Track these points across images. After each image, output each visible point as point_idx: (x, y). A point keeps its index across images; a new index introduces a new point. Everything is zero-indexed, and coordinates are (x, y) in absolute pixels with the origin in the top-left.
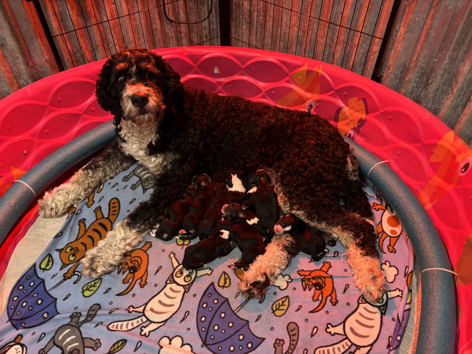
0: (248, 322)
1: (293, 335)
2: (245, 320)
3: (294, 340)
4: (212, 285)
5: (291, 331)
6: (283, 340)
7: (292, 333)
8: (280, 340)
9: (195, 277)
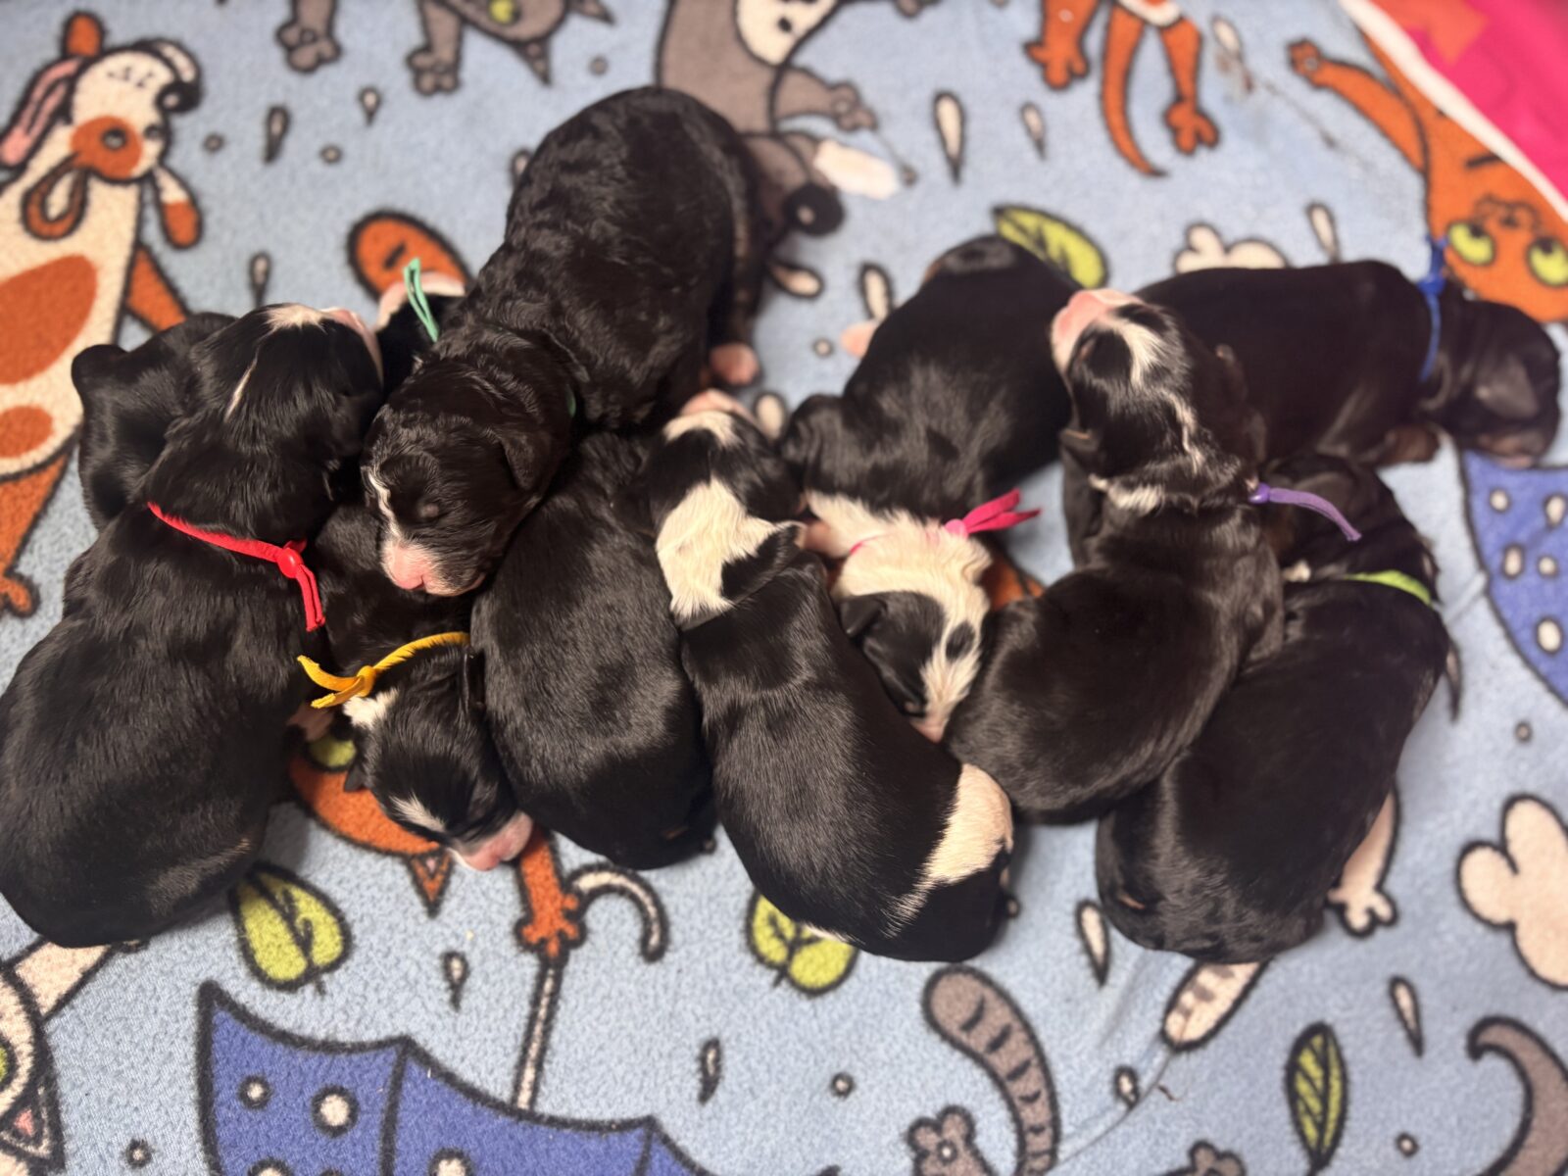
0: (650, 1124)
1: (996, 1044)
2: (626, 1126)
3: (1018, 1073)
4: (220, 1015)
5: (969, 1025)
6: (950, 1110)
7: (979, 1039)
8: (936, 1126)
9: (38, 1023)
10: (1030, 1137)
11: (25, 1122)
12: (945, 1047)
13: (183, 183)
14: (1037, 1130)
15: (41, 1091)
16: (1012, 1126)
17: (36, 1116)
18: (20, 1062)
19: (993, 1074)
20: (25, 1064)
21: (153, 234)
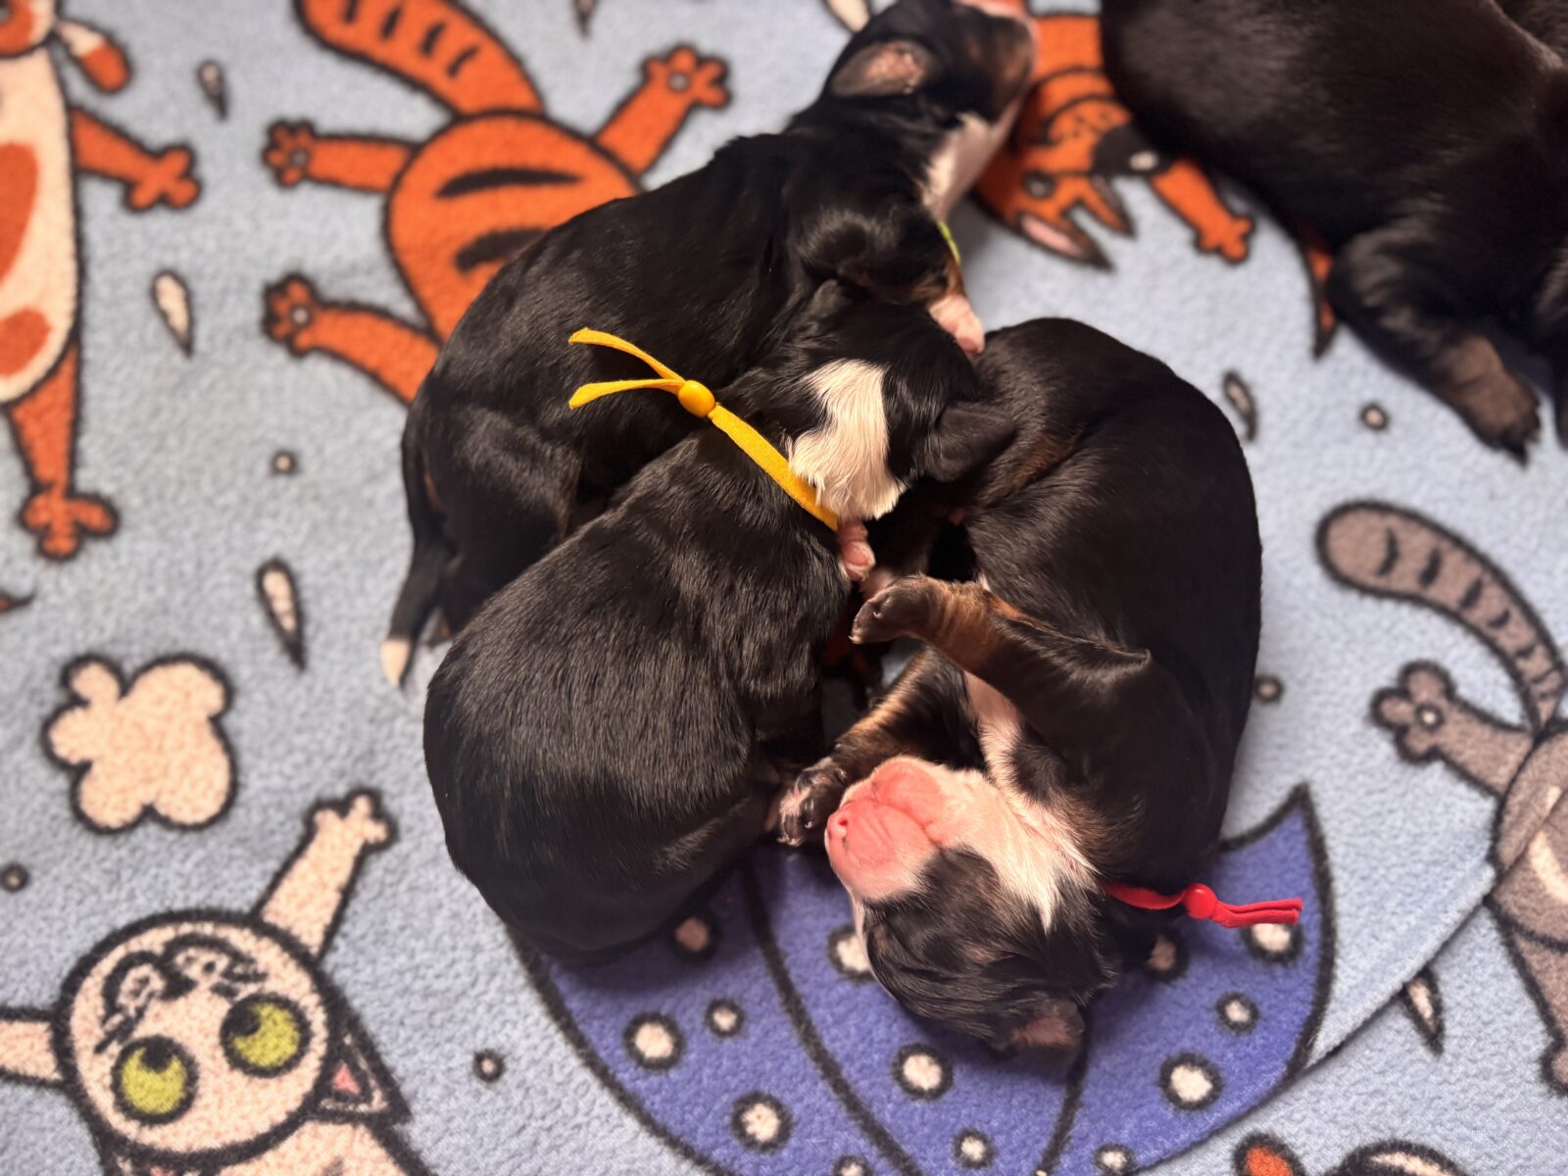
10: (1522, 664)
11: (344, 1080)
12: (1369, 603)
13: (91, 27)
14: (1525, 653)
15: (348, 1040)
16: (1494, 662)
17: (354, 1068)
18: (309, 1017)
19: (1442, 610)
20: (318, 1018)
21: (79, 89)
